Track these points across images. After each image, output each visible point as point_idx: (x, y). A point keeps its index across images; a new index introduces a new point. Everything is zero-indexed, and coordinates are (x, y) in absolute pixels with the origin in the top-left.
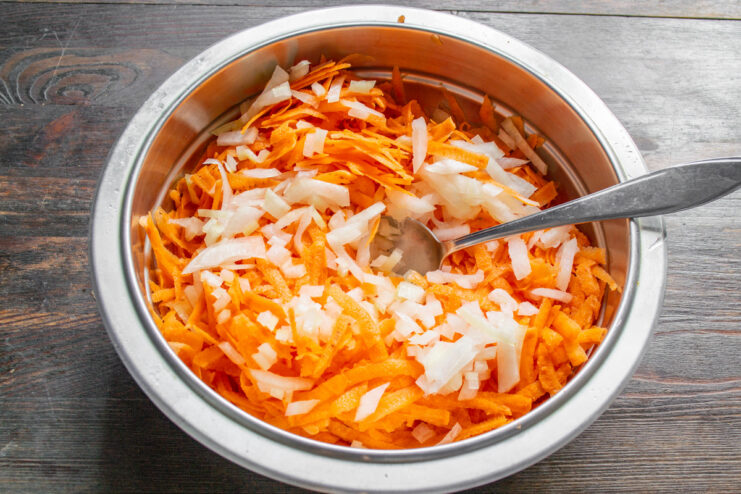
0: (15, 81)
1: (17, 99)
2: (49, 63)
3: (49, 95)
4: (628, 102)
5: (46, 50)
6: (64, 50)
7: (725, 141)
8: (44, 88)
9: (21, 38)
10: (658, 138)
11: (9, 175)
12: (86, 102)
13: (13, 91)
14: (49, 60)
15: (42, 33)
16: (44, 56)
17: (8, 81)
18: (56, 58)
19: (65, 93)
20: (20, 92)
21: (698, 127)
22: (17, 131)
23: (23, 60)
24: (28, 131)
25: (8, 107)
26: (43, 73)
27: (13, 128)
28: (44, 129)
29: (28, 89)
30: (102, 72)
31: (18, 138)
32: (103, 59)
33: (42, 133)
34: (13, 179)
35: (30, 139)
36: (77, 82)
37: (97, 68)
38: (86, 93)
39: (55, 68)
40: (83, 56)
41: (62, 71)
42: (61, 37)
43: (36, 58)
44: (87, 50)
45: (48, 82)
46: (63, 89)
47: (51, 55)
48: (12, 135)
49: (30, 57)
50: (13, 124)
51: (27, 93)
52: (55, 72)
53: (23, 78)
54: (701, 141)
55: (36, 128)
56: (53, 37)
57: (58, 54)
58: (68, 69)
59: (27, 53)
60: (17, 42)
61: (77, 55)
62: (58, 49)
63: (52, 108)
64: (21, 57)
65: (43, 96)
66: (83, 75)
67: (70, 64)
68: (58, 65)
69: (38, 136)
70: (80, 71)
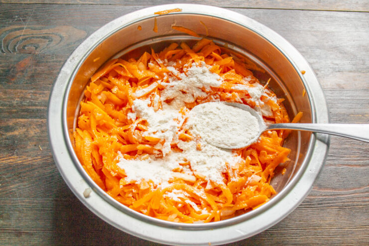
0: (1, 42)
1: (2, 51)
2: (18, 33)
3: (18, 49)
5: (16, 27)
6: (25, 27)
7: (351, 71)
8: (15, 46)
9: (4, 20)
12: (36, 53)
14: (18, 32)
15: (15, 18)
16: (16, 30)
18: (21, 31)
19: (26, 48)
20: (4, 47)
21: (337, 64)
22: (2, 67)
23: (5, 32)
24: (8, 67)
26: (15, 38)
29: (7, 46)
30: (44, 38)
31: (3, 70)
32: (45, 31)
33: (15, 67)
35: (9, 70)
36: (32, 42)
37: (41, 36)
38: (36, 48)
39: (21, 36)
40: (35, 30)
41: (25, 37)
42: (24, 20)
43: (11, 31)
44: (37, 26)
45: (17, 43)
46: (25, 46)
47: (19, 29)
49: (8, 30)
51: (7, 48)
52: (21, 38)
53: (5, 41)
54: (339, 71)
55: (12, 65)
56: (20, 20)
57: (23, 29)
58: (27, 36)
59: (7, 28)
60: (2, 22)
61: (32, 29)
62: (23, 26)
63: (19, 55)
64: (4, 30)
65: (15, 49)
66: (35, 39)
67: (29, 34)
68: (22, 34)
69: (12, 69)
70: (33, 37)
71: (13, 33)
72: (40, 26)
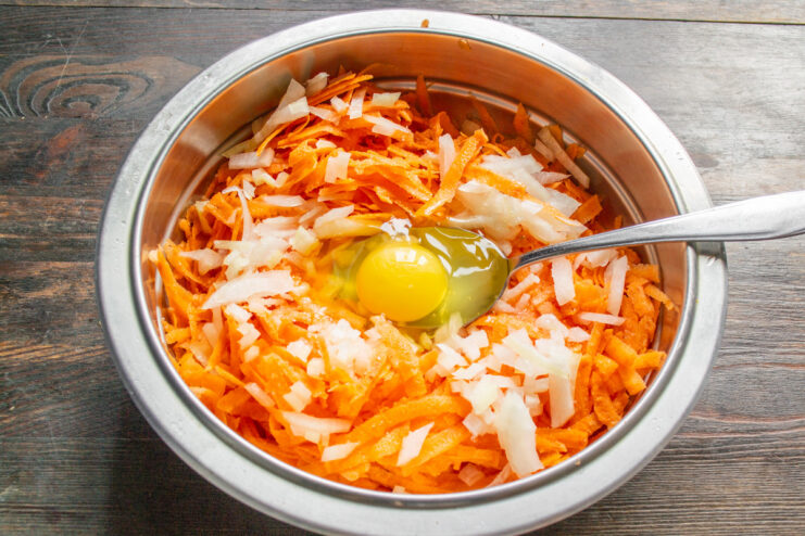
0: (15, 92)
1: (17, 112)
2: (53, 72)
3: (52, 108)
4: (686, 114)
5: (49, 58)
6: (69, 57)
7: (791, 157)
8: (47, 100)
9: (23, 45)
10: (718, 153)
11: (8, 194)
12: (93, 115)
13: (14, 102)
14: (51, 69)
15: (45, 39)
16: (48, 64)
17: (8, 92)
18: (59, 67)
19: (70, 105)
20: (21, 104)
21: (761, 142)
22: (18, 146)
23: (24, 69)
24: (30, 147)
25: (8, 120)
26: (46, 82)
27: (13, 143)
28: (46, 144)
29: (29, 101)
30: (110, 82)
31: (18, 154)
32: (112, 68)
33: (46, 148)
34: (12, 198)
35: (32, 155)
36: (82, 93)
37: (106, 77)
38: (93, 105)
39: (58, 78)
40: (89, 64)
41: (67, 81)
42: (65, 44)
43: (38, 66)
44: (94, 57)
45: (51, 94)
46: (68, 101)
47: (54, 64)
48: (12, 151)
49: (31, 66)
50: (13, 138)
51: (29, 105)
52: (59, 82)
53: (24, 89)
54: (767, 157)
55: (38, 143)
56: (58, 43)
57: (63, 62)
58: (73, 79)
59: (28, 61)
60: (18, 48)
61: (83, 63)
62: (62, 57)
63: (55, 121)
64: (22, 66)
65: (46, 108)
66: (90, 85)
67: (75, 73)
68: (62, 74)
69: (40, 152)
70: (86, 81)
71: (41, 71)
72: (101, 57)
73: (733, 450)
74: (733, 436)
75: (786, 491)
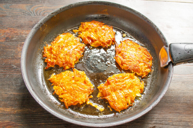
0: (34, 11)
1: (35, 15)
2: (41, 8)
3: (42, 15)
5: (40, 5)
6: (44, 5)
8: (40, 13)
9: (35, 3)
15: (40, 2)
16: (40, 6)
17: (33, 11)
18: (43, 7)
20: (35, 14)
22: (35, 21)
23: (36, 7)
25: (33, 17)
26: (40, 10)
29: (37, 13)
36: (47, 12)
37: (51, 9)
39: (42, 9)
40: (48, 6)
41: (44, 10)
42: (44, 3)
43: (39, 7)
46: (44, 13)
47: (42, 6)
48: (34, 22)
49: (37, 7)
50: (34, 20)
52: (43, 10)
53: (36, 11)
54: (182, 27)
56: (42, 3)
57: (43, 6)
59: (36, 6)
60: (34, 3)
61: (47, 6)
62: (43, 5)
63: (42, 17)
65: (40, 14)
66: (49, 10)
67: (46, 8)
68: (43, 8)
71: (39, 8)
72: (51, 5)
73: (176, 80)
74: (175, 78)
75: (186, 88)
